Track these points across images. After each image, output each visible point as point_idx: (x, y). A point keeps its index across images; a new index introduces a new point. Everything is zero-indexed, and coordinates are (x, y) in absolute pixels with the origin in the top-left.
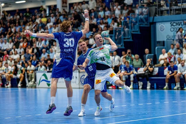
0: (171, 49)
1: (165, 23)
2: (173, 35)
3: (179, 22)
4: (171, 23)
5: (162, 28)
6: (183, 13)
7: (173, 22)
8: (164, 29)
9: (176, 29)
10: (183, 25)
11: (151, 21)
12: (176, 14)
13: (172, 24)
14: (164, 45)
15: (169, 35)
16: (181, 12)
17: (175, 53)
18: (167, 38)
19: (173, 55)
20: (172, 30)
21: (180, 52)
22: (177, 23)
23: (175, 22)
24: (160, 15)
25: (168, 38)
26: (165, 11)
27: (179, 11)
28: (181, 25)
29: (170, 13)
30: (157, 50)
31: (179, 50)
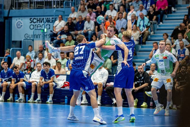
0: (29, 52)
1: (23, 18)
2: (32, 34)
3: (40, 18)
4: (30, 19)
5: (19, 24)
6: (46, 7)
7: (33, 18)
8: (21, 26)
9: (36, 26)
10: (46, 22)
11: (6, 15)
12: (37, 8)
13: (32, 20)
14: (21, 47)
15: (27, 34)
16: (44, 6)
17: (36, 57)
18: (25, 37)
19: (32, 60)
20: (32, 27)
21: (42, 56)
22: (38, 19)
23: (36, 18)
24: (17, 8)
25: (27, 37)
26: (24, 4)
27: (41, 4)
28: (44, 22)
29: (30, 6)
30: (12, 52)
31: (40, 54)
